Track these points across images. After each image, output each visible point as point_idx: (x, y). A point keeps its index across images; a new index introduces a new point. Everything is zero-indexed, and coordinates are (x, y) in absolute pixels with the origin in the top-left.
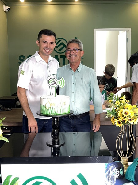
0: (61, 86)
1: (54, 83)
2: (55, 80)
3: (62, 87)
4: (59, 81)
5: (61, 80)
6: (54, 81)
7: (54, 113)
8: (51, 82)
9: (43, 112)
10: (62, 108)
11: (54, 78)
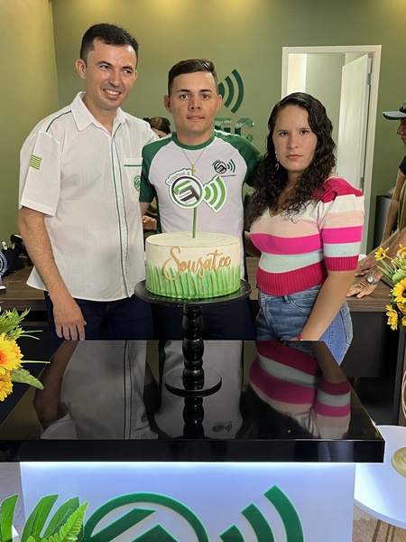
0: (212, 203)
1: (189, 192)
2: (193, 183)
3: (216, 208)
4: (207, 189)
5: (213, 185)
6: (191, 188)
7: (191, 293)
8: (180, 189)
9: (154, 290)
10: (217, 276)
11: (191, 176)
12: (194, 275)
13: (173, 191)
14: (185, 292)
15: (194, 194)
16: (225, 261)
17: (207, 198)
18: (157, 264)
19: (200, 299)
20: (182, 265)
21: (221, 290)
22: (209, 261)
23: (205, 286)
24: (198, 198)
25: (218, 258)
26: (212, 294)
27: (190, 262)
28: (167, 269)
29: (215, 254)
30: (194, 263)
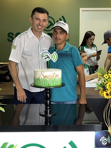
0: (53, 59)
2: (48, 54)
4: (52, 55)
5: (53, 55)
6: (47, 55)
8: (44, 56)
10: (55, 80)
11: (47, 52)
12: (48, 79)
13: (42, 56)
14: (46, 85)
15: (48, 57)
16: (57, 76)
17: (52, 58)
18: (37, 77)
19: (50, 87)
20: (45, 77)
21: (56, 84)
22: (52, 75)
23: (51, 83)
24: (49, 58)
25: (55, 75)
26: (53, 85)
27: (47, 76)
28: (40, 78)
29: (54, 74)
30: (48, 76)
